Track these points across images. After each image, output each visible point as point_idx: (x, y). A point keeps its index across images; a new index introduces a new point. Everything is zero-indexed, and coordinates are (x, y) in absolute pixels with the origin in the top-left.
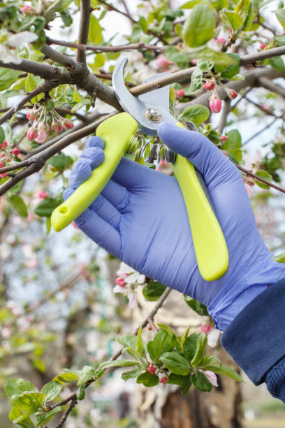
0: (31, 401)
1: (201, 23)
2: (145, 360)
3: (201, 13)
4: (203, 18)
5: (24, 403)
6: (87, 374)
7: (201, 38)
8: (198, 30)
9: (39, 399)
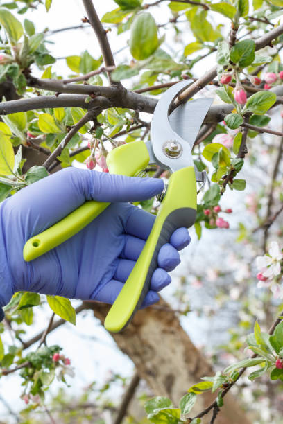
0: (168, 417)
1: (144, 33)
2: (271, 356)
3: (142, 23)
4: (145, 29)
5: (161, 420)
6: (218, 380)
7: (148, 49)
8: (142, 41)
9: (174, 414)
